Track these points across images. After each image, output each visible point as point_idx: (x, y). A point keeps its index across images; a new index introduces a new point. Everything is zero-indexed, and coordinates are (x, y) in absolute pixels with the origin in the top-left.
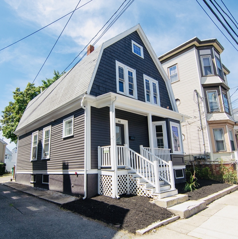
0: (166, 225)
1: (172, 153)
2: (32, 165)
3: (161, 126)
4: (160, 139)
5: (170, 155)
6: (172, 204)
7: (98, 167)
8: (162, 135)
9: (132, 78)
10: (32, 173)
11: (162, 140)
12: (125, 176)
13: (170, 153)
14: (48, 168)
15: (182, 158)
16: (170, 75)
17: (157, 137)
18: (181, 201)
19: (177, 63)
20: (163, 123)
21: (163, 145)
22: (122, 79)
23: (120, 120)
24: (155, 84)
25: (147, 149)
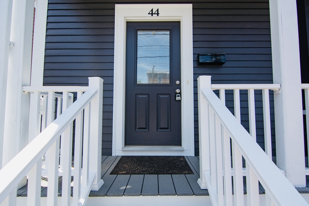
25: (244, 94)
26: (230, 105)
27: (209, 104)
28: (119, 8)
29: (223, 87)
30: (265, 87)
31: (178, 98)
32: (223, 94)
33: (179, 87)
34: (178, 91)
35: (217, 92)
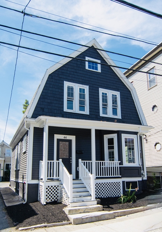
0: (49, 227)
1: (123, 165)
2: (15, 174)
3: (113, 138)
4: (111, 151)
5: (119, 167)
6: (75, 212)
7: (39, 178)
8: (113, 148)
9: (84, 95)
10: (14, 180)
11: (113, 153)
12: (57, 186)
13: (119, 165)
14: (19, 177)
15: (138, 169)
16: (149, 80)
17: (108, 149)
18: (89, 211)
19: (155, 66)
20: (115, 136)
21: (113, 157)
22: (72, 98)
23: (65, 136)
24: (116, 96)
25: (87, 162)
26: (84, 164)
27: (81, 164)
28: (55, 135)
29: (83, 161)
30: (90, 161)
31: (71, 163)
32: (83, 162)
33: (71, 159)
34: (71, 160)
35: (82, 162)
